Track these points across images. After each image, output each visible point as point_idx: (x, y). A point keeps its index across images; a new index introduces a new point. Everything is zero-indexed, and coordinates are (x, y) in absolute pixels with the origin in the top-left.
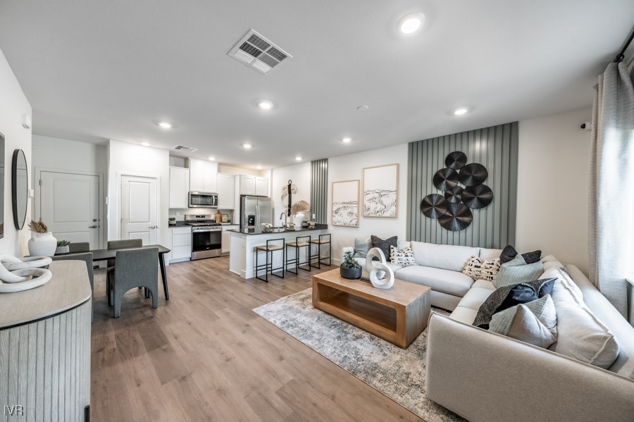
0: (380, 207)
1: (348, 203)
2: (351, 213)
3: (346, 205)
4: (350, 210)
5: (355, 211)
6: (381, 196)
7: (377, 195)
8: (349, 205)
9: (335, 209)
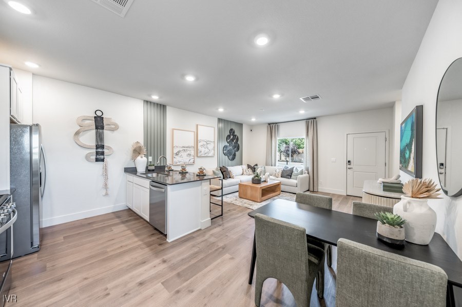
0: (207, 150)
1: (187, 147)
2: (189, 155)
3: (185, 148)
4: (188, 152)
5: (192, 153)
6: (208, 144)
7: (205, 143)
8: (188, 149)
9: (175, 151)
